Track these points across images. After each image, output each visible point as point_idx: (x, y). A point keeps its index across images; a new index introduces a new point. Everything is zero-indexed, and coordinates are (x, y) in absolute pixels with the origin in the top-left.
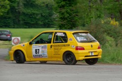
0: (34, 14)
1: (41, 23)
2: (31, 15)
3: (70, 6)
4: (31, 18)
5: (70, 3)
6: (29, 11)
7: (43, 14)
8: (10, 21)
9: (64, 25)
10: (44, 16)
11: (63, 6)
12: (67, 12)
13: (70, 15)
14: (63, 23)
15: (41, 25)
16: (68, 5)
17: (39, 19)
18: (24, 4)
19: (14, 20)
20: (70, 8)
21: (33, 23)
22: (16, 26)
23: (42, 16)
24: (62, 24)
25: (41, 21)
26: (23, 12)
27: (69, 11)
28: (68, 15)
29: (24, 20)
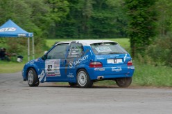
0: (107, 18)
1: (117, 31)
2: (103, 20)
3: (145, 6)
4: (102, 24)
5: (145, 3)
6: (101, 14)
7: (120, 18)
8: (73, 29)
9: (137, 33)
10: (121, 21)
11: (135, 7)
12: (140, 15)
13: (145, 18)
14: (135, 30)
15: (117, 33)
16: (141, 5)
17: (113, 26)
18: (93, 5)
19: (79, 27)
20: (146, 9)
21: (105, 30)
22: (82, 35)
23: (118, 20)
24: (134, 33)
25: (118, 28)
26: (91, 16)
27: (143, 13)
28: (143, 19)
29: (93, 27)
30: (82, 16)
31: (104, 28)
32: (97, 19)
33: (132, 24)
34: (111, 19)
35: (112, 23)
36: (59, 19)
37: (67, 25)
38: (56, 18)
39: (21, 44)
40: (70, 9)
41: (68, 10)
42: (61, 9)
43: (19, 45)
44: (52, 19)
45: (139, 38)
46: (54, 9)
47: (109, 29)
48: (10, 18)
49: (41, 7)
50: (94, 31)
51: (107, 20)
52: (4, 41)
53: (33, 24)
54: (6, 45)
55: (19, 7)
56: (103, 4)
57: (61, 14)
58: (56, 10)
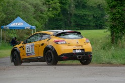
30: (68, 13)
31: (84, 22)
32: (79, 16)
33: (112, 19)
34: (89, 15)
35: (89, 19)
36: (53, 16)
37: (57, 20)
38: (51, 15)
39: (26, 34)
40: (61, 8)
41: (59, 9)
42: (54, 9)
43: (25, 35)
44: (48, 16)
45: (117, 29)
46: (49, 8)
47: (87, 23)
48: (19, 15)
49: (41, 7)
50: (76, 24)
51: (86, 16)
52: (14, 32)
53: (35, 20)
54: (15, 35)
55: (25, 7)
56: (83, 5)
57: (55, 12)
58: (51, 9)
